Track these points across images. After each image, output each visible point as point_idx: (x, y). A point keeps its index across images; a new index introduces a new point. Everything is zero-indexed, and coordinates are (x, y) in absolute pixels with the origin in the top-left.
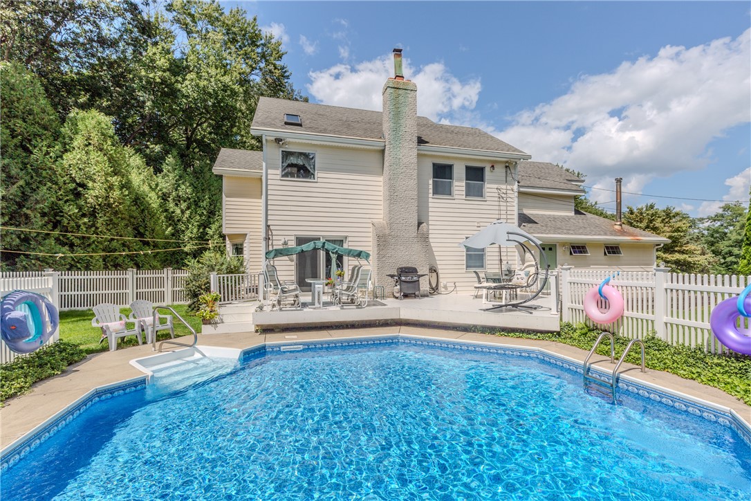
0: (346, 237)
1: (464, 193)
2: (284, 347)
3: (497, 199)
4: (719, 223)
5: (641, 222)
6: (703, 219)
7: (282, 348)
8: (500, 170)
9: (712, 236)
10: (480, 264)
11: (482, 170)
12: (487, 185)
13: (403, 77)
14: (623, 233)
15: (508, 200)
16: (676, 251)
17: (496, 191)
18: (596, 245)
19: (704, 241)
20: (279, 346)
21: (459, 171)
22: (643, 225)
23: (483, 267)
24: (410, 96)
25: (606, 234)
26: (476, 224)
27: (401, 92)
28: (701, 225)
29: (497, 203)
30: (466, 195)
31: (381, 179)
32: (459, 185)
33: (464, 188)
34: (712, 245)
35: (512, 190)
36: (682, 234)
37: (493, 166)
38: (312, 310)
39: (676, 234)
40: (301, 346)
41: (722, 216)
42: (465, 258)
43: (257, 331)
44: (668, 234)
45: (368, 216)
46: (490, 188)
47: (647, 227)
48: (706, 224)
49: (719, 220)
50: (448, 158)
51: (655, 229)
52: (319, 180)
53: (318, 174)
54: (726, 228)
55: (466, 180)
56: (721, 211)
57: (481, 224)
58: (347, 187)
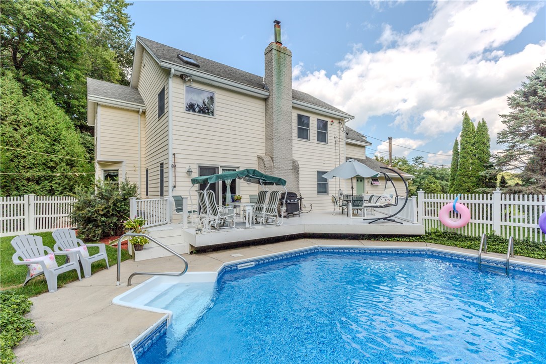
1: (316, 138)
2: (240, 265)
3: (334, 144)
7: (239, 266)
8: (336, 124)
10: (324, 190)
11: (326, 123)
12: (329, 134)
13: (281, 44)
15: (341, 145)
17: (334, 139)
20: (236, 265)
21: (313, 122)
23: (326, 192)
24: (287, 59)
26: (322, 161)
27: (281, 54)
29: (334, 147)
30: (318, 140)
32: (313, 132)
33: (316, 135)
37: (332, 121)
38: (243, 229)
40: (253, 263)
42: (317, 186)
43: (191, 253)
45: (254, 151)
46: (330, 137)
50: (307, 111)
52: (218, 117)
53: (217, 111)
55: (318, 129)
57: (326, 162)
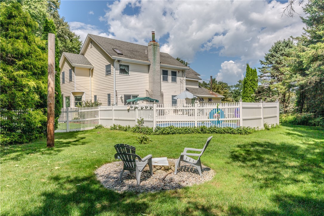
0: (138, 95)
1: (171, 80)
3: (180, 82)
4: (238, 88)
5: (215, 89)
6: (232, 86)
8: (181, 73)
9: (236, 94)
11: (175, 72)
12: (177, 78)
14: (213, 94)
15: (183, 83)
16: (225, 100)
17: (180, 80)
18: (206, 98)
19: (233, 96)
21: (170, 73)
22: (215, 90)
24: (158, 48)
25: (208, 95)
26: (174, 91)
27: (155, 46)
28: (232, 89)
29: (180, 84)
30: (172, 81)
31: (148, 75)
32: (170, 78)
33: (171, 79)
34: (236, 98)
35: (184, 79)
36: (227, 94)
37: (179, 72)
39: (225, 94)
41: (239, 85)
42: (171, 102)
44: (223, 94)
45: (144, 88)
46: (178, 79)
47: (217, 91)
48: (234, 88)
49: (237, 87)
50: (167, 68)
51: (219, 92)
52: (131, 75)
53: (130, 73)
54: (240, 90)
55: (172, 76)
56: (238, 83)
57: (176, 91)
58: (139, 77)
